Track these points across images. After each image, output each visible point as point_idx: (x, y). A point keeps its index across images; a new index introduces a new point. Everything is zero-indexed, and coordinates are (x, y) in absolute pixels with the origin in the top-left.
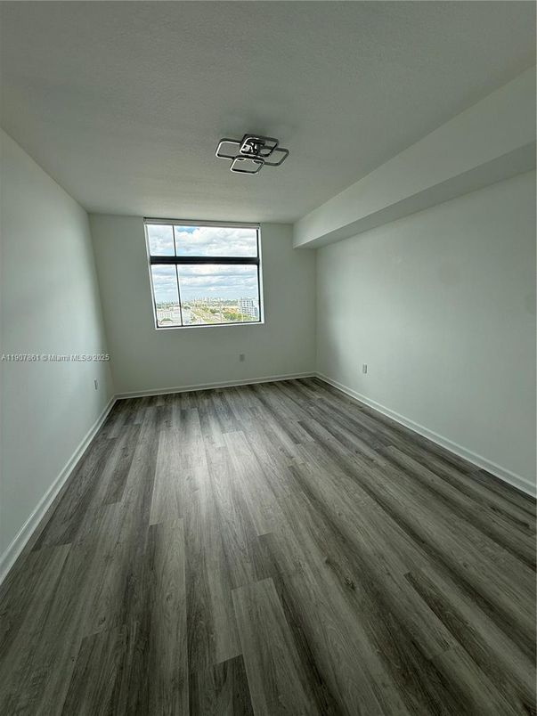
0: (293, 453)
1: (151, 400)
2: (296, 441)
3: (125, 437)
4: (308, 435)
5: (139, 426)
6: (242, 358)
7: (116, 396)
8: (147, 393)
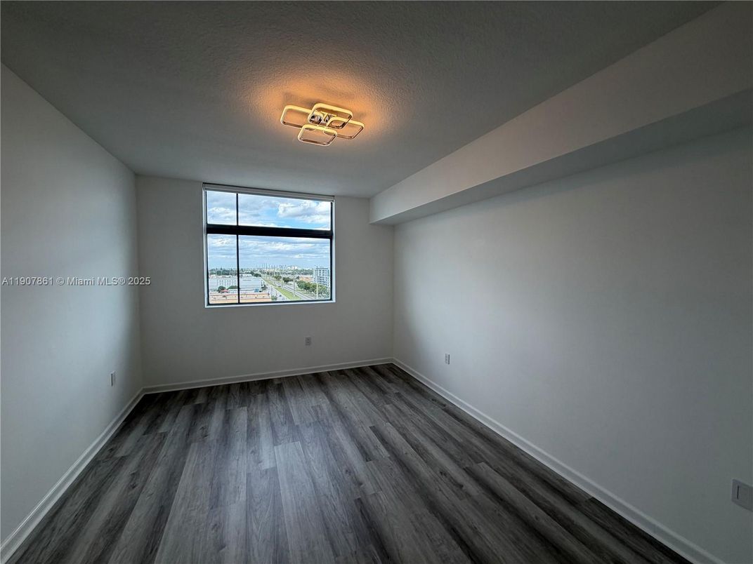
0: (362, 476)
1: (191, 395)
2: (367, 456)
3: (141, 453)
4: (382, 448)
5: (164, 435)
6: (308, 341)
7: (144, 390)
8: (187, 385)
